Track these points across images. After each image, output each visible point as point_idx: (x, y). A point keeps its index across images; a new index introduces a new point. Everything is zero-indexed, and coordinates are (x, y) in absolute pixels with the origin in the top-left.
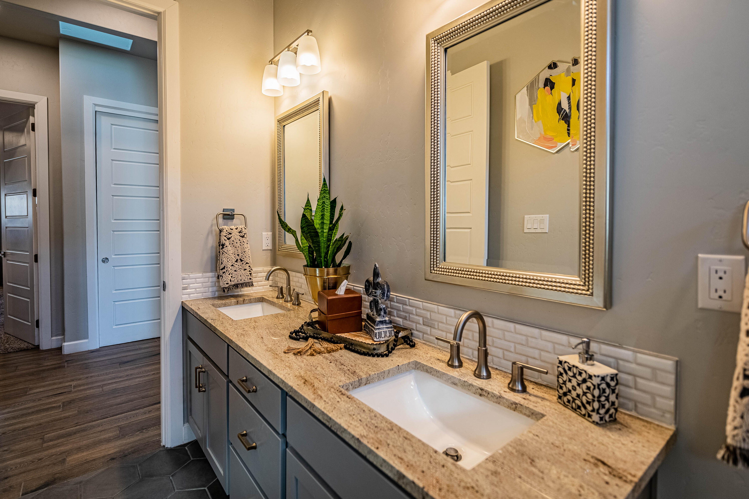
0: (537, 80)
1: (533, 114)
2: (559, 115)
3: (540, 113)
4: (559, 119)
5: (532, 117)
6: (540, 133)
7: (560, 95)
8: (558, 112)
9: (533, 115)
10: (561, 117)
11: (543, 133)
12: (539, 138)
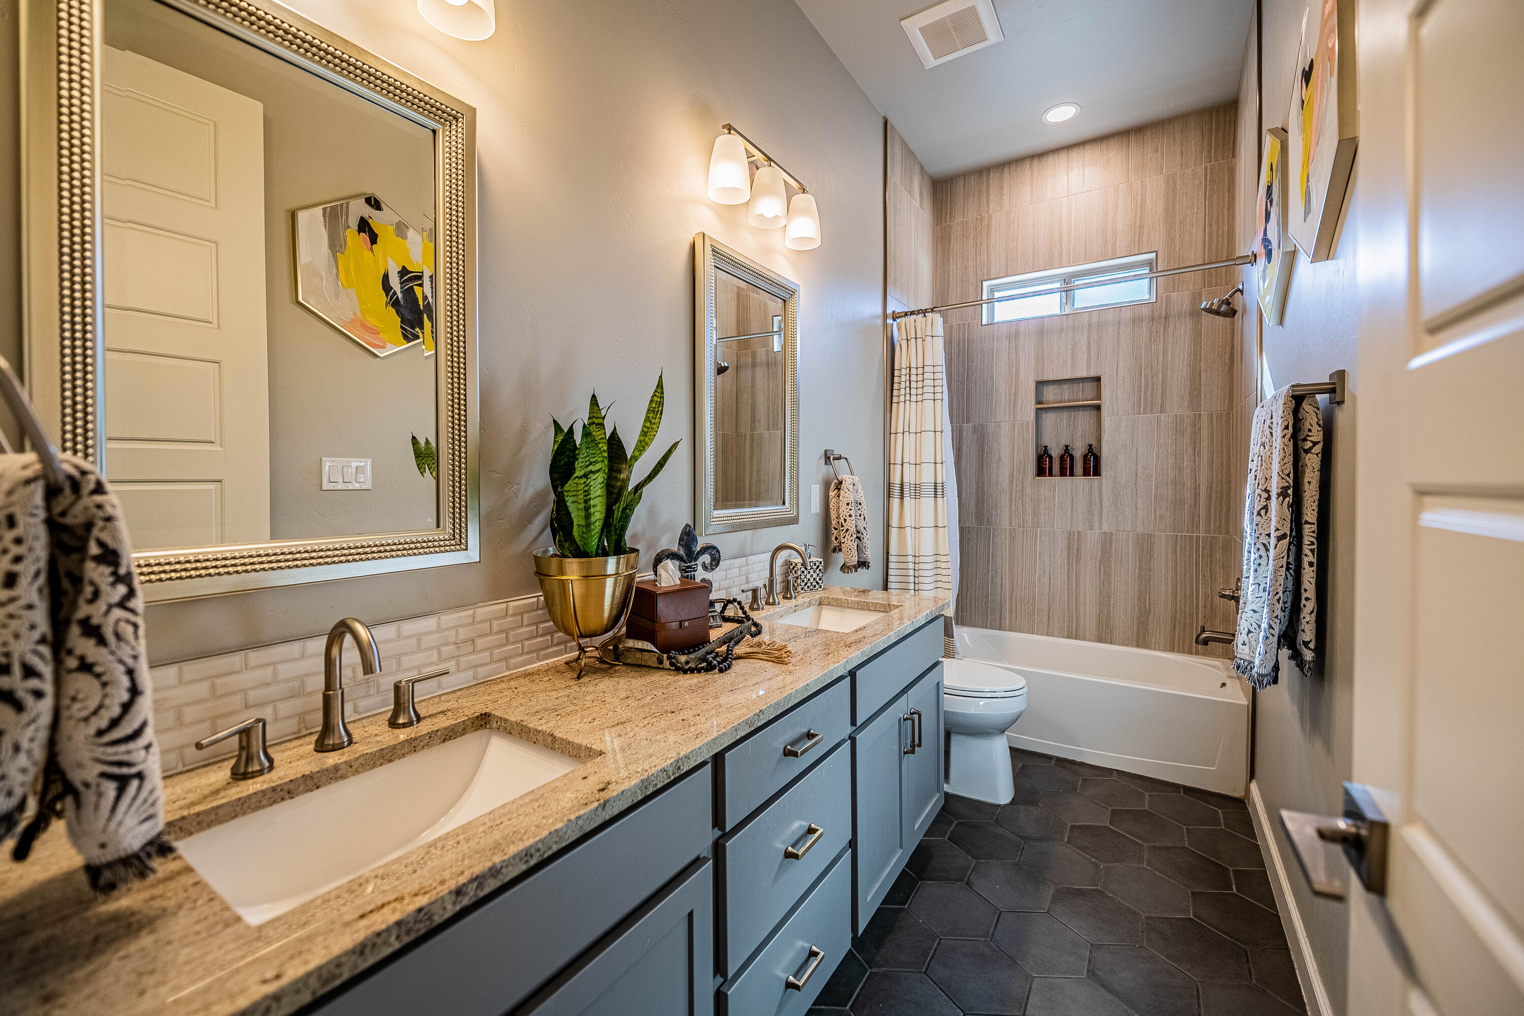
0: (344, 209)
1: (337, 268)
2: (387, 295)
3: (352, 272)
4: (387, 304)
5: (337, 274)
6: (354, 314)
7: (386, 262)
8: (384, 289)
9: (338, 271)
10: (390, 300)
11: (359, 313)
12: (353, 320)
